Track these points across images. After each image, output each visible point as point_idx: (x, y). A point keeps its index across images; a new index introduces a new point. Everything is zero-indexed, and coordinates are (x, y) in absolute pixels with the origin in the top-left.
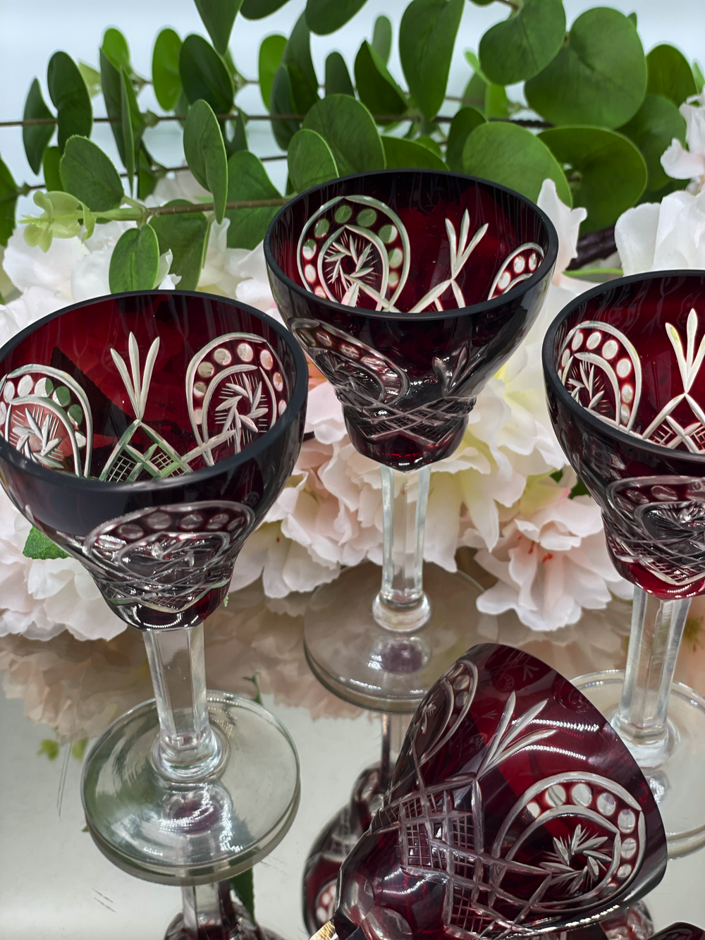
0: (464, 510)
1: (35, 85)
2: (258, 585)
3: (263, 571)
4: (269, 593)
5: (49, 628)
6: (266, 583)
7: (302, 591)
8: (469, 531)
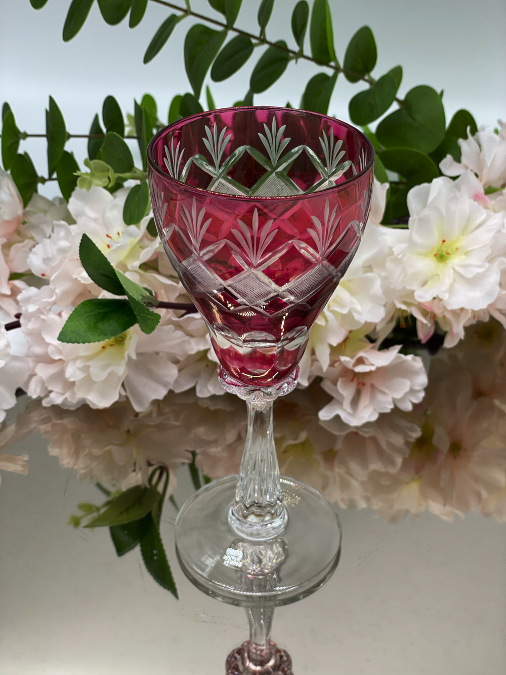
0: (313, 353)
1: (96, 117)
2: (193, 390)
3: (197, 383)
4: (199, 395)
5: (75, 401)
6: (198, 389)
7: (217, 394)
8: (315, 363)
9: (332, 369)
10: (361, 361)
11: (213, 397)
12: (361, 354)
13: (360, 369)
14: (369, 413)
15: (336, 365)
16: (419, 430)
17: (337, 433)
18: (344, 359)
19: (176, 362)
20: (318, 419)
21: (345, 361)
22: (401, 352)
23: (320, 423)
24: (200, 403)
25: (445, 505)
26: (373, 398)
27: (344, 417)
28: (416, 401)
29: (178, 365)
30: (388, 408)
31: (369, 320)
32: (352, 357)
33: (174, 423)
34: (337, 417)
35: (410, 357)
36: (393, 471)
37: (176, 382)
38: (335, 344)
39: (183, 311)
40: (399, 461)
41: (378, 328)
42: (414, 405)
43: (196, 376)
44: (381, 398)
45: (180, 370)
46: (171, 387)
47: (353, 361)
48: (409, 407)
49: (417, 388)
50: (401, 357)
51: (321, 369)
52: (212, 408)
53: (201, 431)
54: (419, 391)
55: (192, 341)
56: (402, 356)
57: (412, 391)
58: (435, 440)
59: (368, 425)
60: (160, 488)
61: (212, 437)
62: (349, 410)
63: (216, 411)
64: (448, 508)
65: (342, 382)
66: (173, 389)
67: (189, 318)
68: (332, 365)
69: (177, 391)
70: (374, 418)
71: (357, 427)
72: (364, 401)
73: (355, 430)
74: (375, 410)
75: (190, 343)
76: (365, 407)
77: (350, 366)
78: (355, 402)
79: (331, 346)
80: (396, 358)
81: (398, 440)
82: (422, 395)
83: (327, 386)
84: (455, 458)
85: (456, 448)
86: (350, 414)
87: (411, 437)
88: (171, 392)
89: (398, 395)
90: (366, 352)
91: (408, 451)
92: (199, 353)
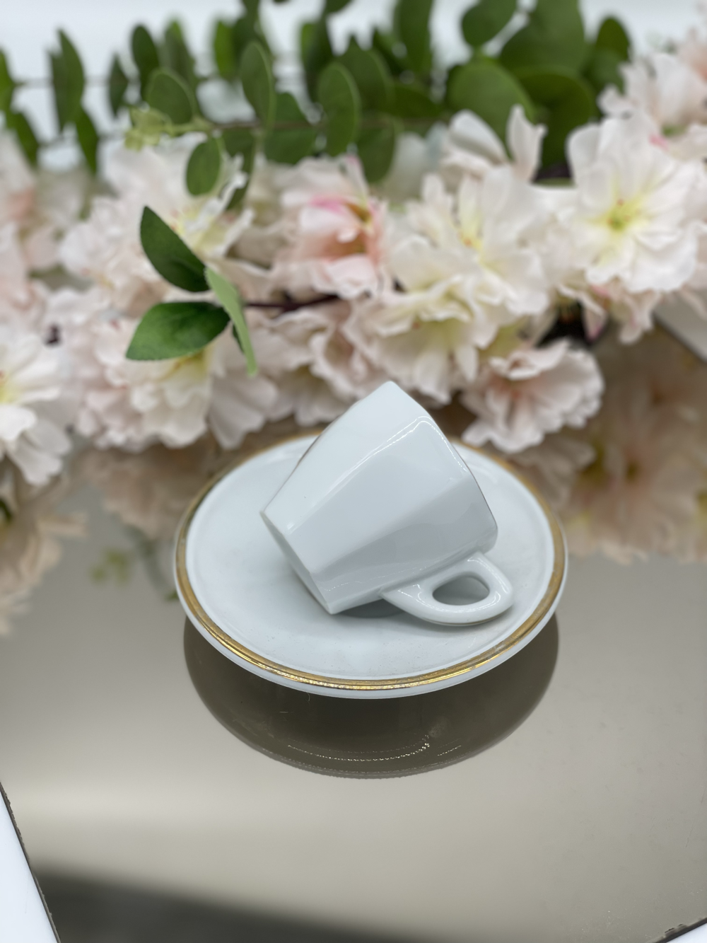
0: (451, 357)
2: (293, 415)
3: (296, 406)
5: (142, 438)
6: (299, 413)
8: (456, 371)
9: (479, 376)
10: (516, 365)
12: (516, 355)
13: (517, 374)
14: (529, 433)
15: (485, 371)
16: (591, 451)
18: (495, 362)
21: (497, 365)
25: (623, 546)
26: (534, 413)
27: (499, 439)
28: (588, 413)
30: (555, 424)
32: (506, 359)
35: (579, 356)
38: (483, 346)
40: (564, 493)
41: (536, 321)
42: (587, 418)
44: (544, 411)
46: (268, 413)
47: (507, 365)
48: (580, 422)
49: (590, 396)
50: (572, 354)
51: (463, 378)
54: (591, 400)
55: (293, 349)
58: (607, 463)
62: (504, 429)
64: (628, 549)
65: (492, 394)
66: (270, 416)
68: (479, 371)
69: (275, 418)
70: (538, 439)
72: (523, 418)
74: (537, 428)
75: (290, 353)
76: (524, 425)
77: (503, 371)
78: (510, 417)
79: (478, 349)
80: (565, 357)
82: (596, 404)
85: (633, 471)
86: (504, 434)
87: (579, 461)
88: (268, 420)
89: (568, 407)
90: (523, 352)
91: (575, 480)
92: (300, 366)
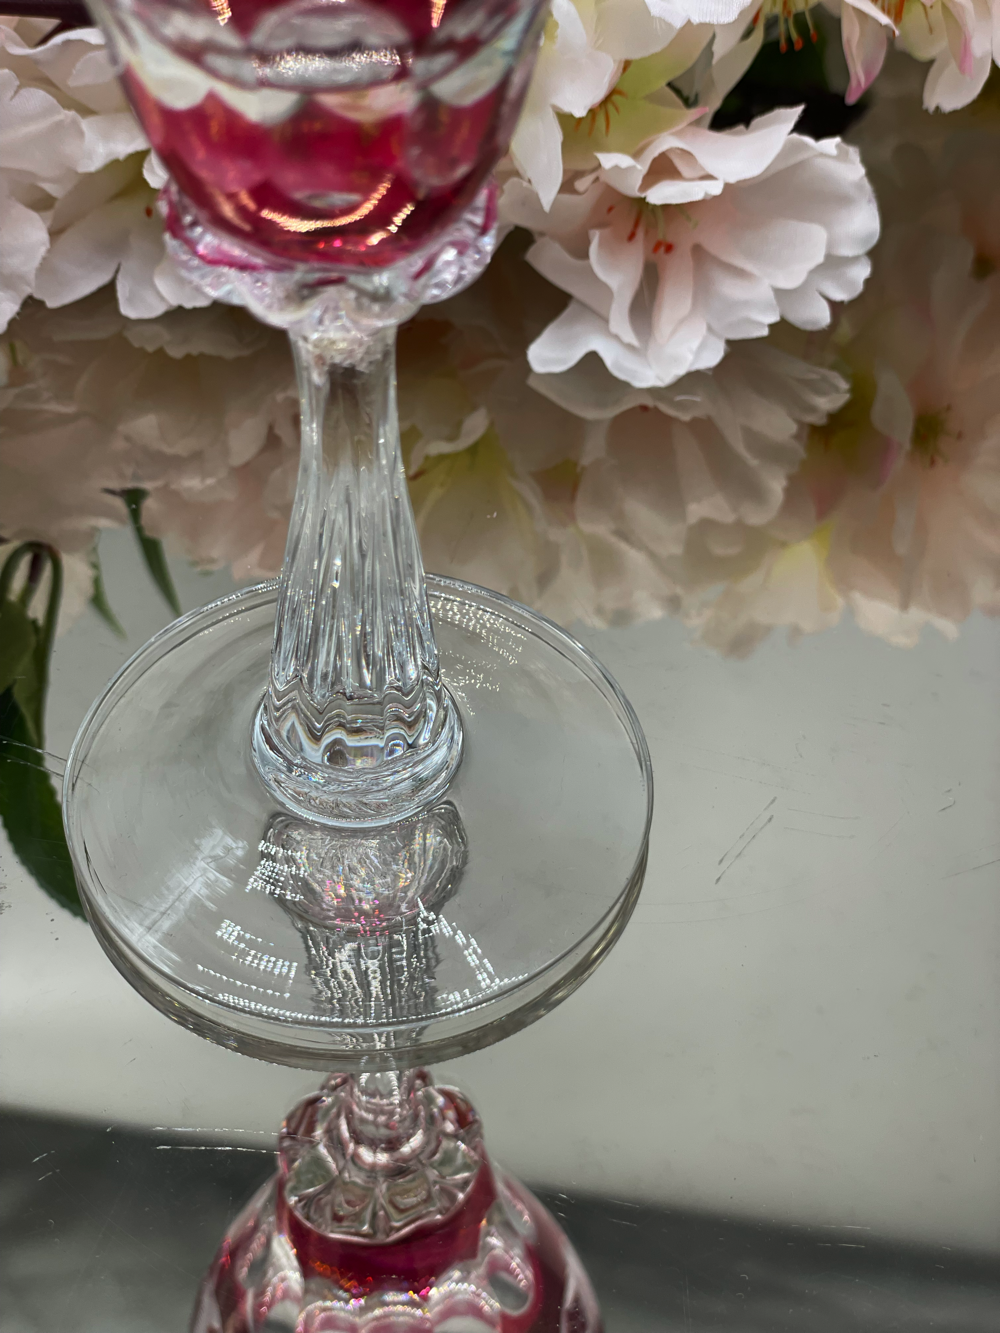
9: (567, 198)
10: (663, 169)
11: (176, 316)
12: (666, 142)
13: (663, 194)
14: (695, 344)
15: (582, 184)
16: (844, 385)
17: (590, 414)
18: (609, 160)
19: (41, 203)
20: (527, 368)
21: (616, 168)
22: (801, 127)
23: (532, 382)
24: (135, 339)
25: (904, 606)
26: (702, 291)
27: (613, 358)
28: (840, 296)
29: (50, 214)
30: (760, 321)
31: (696, 20)
32: (636, 155)
33: (55, 407)
34: (592, 360)
35: (831, 144)
36: (756, 518)
37: (45, 267)
38: (580, 112)
39: (49, 23)
40: (776, 486)
41: (719, 49)
42: (836, 307)
43: (114, 247)
44: (730, 289)
45: (55, 233)
46: (28, 290)
47: (642, 168)
48: (820, 316)
49: (847, 251)
50: (806, 146)
51: (531, 200)
52: (176, 352)
53: (146, 426)
54: (853, 260)
55: (85, 124)
56: (808, 140)
57: (833, 263)
58: (877, 414)
59: (692, 380)
60: (37, 609)
61: (181, 447)
62: (629, 337)
63: (188, 357)
64: (916, 614)
65: (601, 244)
66: (38, 296)
67: (67, 42)
68: (567, 186)
69: (52, 303)
70: (712, 357)
71: (653, 391)
72: (675, 303)
73: (649, 402)
74: (710, 329)
75: (81, 134)
76: (682, 322)
77: (632, 187)
78: (643, 308)
79: (565, 119)
80: (789, 149)
81: (779, 424)
82: (862, 272)
83: (549, 260)
84: (933, 462)
85: (929, 432)
86: (630, 347)
87: (813, 409)
88: (31, 305)
89: (791, 279)
90: (679, 134)
91: (801, 452)
92: (114, 165)
